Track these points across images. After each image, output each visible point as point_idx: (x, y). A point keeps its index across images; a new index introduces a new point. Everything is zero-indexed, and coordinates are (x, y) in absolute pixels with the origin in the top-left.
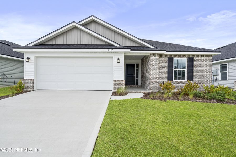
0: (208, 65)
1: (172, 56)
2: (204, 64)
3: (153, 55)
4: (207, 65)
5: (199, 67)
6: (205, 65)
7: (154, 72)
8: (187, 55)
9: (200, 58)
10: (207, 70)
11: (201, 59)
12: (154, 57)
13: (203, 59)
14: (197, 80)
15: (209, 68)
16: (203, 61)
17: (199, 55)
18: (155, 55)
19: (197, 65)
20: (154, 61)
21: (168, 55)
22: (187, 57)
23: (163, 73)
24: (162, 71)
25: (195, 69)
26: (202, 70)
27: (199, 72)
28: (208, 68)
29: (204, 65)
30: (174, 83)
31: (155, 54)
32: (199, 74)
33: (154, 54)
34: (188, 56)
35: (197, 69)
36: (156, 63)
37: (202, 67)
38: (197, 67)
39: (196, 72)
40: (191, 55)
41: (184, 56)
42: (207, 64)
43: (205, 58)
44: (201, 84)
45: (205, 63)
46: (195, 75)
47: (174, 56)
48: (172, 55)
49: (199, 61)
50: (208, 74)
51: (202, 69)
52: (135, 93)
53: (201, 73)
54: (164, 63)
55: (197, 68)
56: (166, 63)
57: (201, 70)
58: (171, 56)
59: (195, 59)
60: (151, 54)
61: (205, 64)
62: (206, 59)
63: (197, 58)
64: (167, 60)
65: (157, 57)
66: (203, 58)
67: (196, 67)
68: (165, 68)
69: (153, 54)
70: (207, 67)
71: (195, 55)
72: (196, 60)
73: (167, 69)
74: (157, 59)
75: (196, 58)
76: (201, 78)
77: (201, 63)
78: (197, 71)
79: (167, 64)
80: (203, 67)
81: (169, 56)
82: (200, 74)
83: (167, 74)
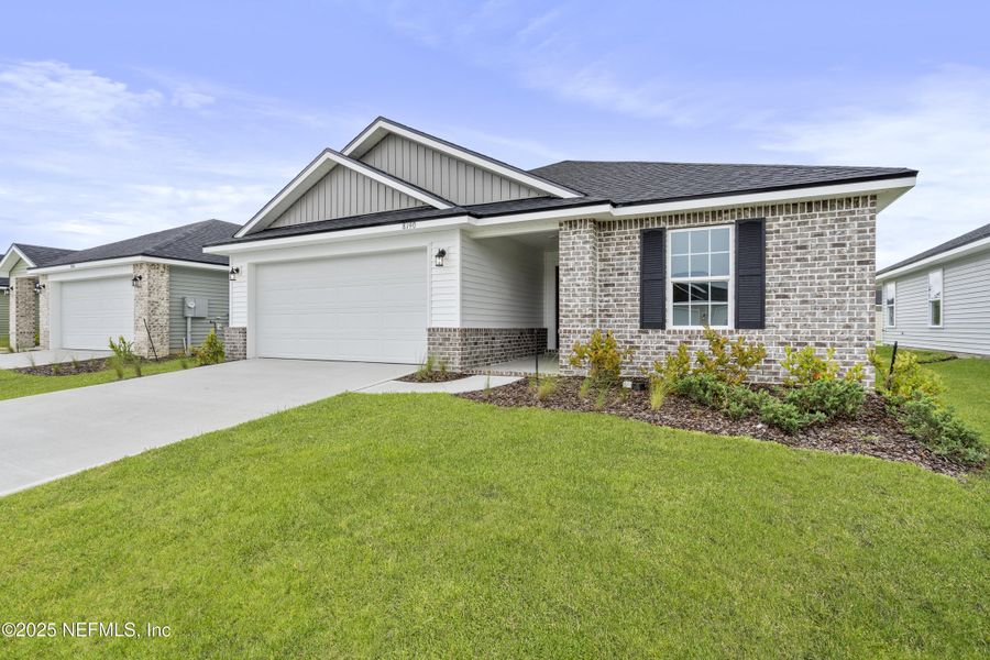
0: (852, 250)
1: (659, 223)
2: (829, 244)
3: (571, 227)
4: (845, 249)
5: (798, 260)
6: (832, 252)
7: (574, 295)
8: (733, 210)
9: (805, 217)
10: (843, 276)
11: (806, 223)
12: (575, 233)
13: (819, 218)
14: (787, 326)
15: (859, 263)
16: (818, 231)
17: (795, 205)
18: (575, 226)
19: (787, 254)
20: (573, 248)
21: (641, 221)
22: (733, 217)
23: (619, 298)
24: (618, 290)
25: (778, 273)
26: (816, 275)
27: (794, 284)
28: (853, 264)
29: (827, 250)
30: (670, 338)
31: (575, 221)
32: (799, 296)
33: (572, 223)
34: (739, 214)
35: (788, 272)
36: (583, 258)
37: (815, 259)
38: (789, 260)
39: (780, 285)
40: (753, 210)
41: (716, 214)
42: (844, 245)
43: (834, 215)
44: (811, 343)
45: (832, 239)
46: (773, 303)
47: (670, 221)
48: (659, 218)
49: (794, 231)
50: (851, 295)
51: (812, 272)
52: (502, 375)
53: (809, 290)
54: (625, 254)
55: (783, 266)
56: (635, 253)
57: (812, 277)
58: (653, 223)
59: (775, 224)
60: (561, 225)
61: (835, 245)
62: (837, 221)
63: (788, 221)
64: (638, 240)
65: (586, 233)
66: (821, 216)
67: (782, 261)
68: (630, 277)
69: (570, 222)
70: (844, 257)
71: (774, 208)
72: (778, 231)
73: (638, 281)
74: (585, 242)
75: (781, 221)
76: (809, 317)
77: (809, 244)
78: (786, 281)
79: (638, 260)
80: (820, 259)
81: (648, 225)
82: (803, 296)
83: (638, 303)
